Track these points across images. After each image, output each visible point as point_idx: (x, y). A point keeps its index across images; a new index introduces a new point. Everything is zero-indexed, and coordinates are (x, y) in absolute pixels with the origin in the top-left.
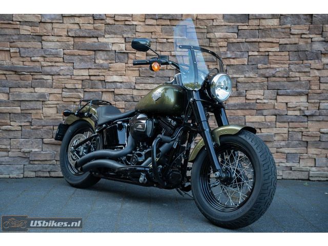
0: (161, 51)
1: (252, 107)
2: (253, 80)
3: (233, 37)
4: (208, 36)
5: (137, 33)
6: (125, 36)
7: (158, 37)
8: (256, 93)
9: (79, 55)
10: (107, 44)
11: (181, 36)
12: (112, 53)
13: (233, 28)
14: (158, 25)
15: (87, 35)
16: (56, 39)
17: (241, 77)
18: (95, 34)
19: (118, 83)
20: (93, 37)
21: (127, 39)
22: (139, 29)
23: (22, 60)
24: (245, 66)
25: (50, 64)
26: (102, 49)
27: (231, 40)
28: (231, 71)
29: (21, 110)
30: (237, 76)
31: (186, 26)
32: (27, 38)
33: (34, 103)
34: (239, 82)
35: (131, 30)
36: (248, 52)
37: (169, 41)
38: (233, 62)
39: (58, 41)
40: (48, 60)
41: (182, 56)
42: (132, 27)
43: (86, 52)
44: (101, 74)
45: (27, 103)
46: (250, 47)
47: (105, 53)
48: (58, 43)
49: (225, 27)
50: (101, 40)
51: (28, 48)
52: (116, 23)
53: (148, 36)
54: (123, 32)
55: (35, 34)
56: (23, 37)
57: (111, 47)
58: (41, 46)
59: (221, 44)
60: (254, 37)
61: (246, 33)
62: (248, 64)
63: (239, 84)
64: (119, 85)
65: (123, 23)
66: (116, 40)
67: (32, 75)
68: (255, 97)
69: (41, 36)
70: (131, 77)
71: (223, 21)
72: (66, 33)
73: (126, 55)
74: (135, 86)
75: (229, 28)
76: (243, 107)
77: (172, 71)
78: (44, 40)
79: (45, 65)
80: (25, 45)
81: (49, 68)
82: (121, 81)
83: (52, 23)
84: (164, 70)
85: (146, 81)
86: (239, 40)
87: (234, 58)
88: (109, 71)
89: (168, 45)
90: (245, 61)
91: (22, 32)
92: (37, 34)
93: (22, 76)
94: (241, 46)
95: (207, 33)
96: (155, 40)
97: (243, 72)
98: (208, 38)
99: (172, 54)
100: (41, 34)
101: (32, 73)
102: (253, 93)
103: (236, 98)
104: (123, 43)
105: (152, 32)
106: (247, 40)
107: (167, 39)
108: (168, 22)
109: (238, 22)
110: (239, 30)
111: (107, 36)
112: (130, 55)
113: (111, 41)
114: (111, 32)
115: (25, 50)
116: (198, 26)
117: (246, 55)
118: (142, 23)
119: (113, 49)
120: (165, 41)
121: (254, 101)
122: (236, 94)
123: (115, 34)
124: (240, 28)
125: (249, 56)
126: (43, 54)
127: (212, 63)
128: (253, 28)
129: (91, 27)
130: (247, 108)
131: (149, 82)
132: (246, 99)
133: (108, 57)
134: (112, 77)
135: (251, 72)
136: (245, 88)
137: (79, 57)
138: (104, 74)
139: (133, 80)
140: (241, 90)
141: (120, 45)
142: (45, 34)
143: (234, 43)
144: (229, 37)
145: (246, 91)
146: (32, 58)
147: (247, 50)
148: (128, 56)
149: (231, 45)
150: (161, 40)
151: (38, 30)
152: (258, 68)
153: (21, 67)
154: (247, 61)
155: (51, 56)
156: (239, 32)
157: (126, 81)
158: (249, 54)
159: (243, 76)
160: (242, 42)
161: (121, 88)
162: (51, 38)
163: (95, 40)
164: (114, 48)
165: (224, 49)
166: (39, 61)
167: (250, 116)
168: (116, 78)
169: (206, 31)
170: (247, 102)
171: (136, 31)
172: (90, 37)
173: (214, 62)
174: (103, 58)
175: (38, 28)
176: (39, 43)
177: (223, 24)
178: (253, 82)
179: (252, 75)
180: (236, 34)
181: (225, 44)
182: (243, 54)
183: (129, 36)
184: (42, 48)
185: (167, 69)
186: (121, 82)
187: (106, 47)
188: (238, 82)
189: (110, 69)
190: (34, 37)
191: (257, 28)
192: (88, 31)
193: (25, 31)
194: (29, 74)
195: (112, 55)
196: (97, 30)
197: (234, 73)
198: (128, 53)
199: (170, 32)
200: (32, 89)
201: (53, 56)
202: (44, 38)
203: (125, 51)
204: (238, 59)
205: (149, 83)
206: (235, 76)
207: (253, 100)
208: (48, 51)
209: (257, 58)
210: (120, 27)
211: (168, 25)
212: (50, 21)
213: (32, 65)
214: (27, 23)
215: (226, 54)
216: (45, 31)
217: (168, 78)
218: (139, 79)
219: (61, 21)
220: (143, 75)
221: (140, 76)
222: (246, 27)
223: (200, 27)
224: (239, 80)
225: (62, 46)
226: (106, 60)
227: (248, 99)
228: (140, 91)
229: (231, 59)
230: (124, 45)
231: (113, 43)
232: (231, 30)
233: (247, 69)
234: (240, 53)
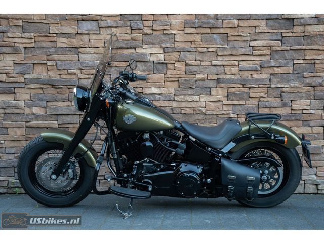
0: (201, 61)
1: (298, 118)
2: (299, 89)
3: (277, 45)
4: (251, 44)
5: (176, 42)
6: (163, 46)
7: (198, 46)
8: (303, 104)
9: (116, 66)
10: (145, 54)
11: (222, 45)
12: (150, 64)
13: (277, 35)
14: (198, 34)
15: (124, 46)
16: (92, 50)
17: (286, 87)
18: (133, 45)
19: (156, 95)
20: (131, 48)
21: (165, 49)
22: (178, 38)
23: (59, 73)
24: (290, 75)
25: (87, 76)
26: (140, 60)
27: (274, 48)
28: (275, 80)
29: (59, 124)
30: (282, 86)
31: (227, 34)
32: (64, 50)
33: (71, 116)
34: (284, 92)
35: (169, 39)
36: (293, 60)
37: (210, 50)
38: (277, 70)
39: (95, 53)
40: (85, 73)
41: (224, 66)
42: (170, 36)
43: (124, 63)
44: (138, 86)
45: (64, 117)
46: (295, 55)
47: (143, 63)
48: (94, 55)
49: (268, 34)
50: (139, 50)
51: (65, 61)
52: (154, 33)
53: (188, 46)
54: (162, 41)
55: (71, 46)
56: (60, 49)
57: (149, 58)
58: (77, 59)
59: (265, 52)
60: (299, 44)
61: (291, 40)
62: (293, 73)
63: (283, 94)
64: (158, 96)
65: (161, 32)
66: (154, 51)
67: (69, 88)
68: (301, 107)
69: (78, 48)
70: (170, 89)
71: (265, 28)
72: (103, 45)
73: (165, 66)
74: (174, 98)
75: (272, 36)
76: (288, 118)
77: (213, 81)
78: (81, 53)
79: (82, 77)
80: (62, 57)
81: (86, 80)
82: (160, 92)
83: (89, 34)
84: (204, 80)
85: (185, 92)
86: (284, 47)
87: (278, 67)
88: (147, 82)
89: (209, 54)
90: (290, 69)
91: (59, 45)
92: (74, 46)
93: (59, 90)
94: (286, 54)
95: (250, 41)
96: (194, 50)
97: (288, 81)
98: (251, 46)
99: (213, 64)
100: (78, 46)
101: (69, 87)
102: (298, 103)
103: (281, 108)
104: (161, 53)
105: (191, 42)
106: (292, 48)
107: (207, 48)
108: (208, 31)
109: (282, 29)
110: (283, 37)
111: (145, 46)
112: (170, 66)
113: (149, 51)
114: (149, 42)
115: (62, 63)
116: (240, 34)
117: (291, 63)
118: (181, 32)
119: (151, 60)
120: (205, 50)
121: (300, 112)
122: (280, 105)
123: (153, 44)
124: (284, 35)
125: (294, 64)
126: (80, 66)
127: (256, 73)
128: (298, 35)
129: (128, 37)
130: (293, 119)
131: (189, 93)
132: (292, 110)
133: (145, 68)
134: (150, 89)
135: (296, 81)
136: (290, 98)
137: (117, 69)
138: (142, 86)
139: (173, 91)
140: (286, 100)
141: (159, 55)
142: (82, 46)
143: (278, 51)
144: (273, 45)
145: (291, 101)
146: (69, 71)
147: (292, 58)
148: (167, 67)
149: (274, 52)
150: (200, 50)
151: (75, 42)
152: (304, 77)
153: (58, 80)
154: (292, 69)
155: (88, 68)
156: (283, 39)
157: (165, 93)
158: (295, 63)
159: (288, 86)
160: (286, 50)
161: (160, 99)
162: (88, 50)
163: (133, 50)
164: (152, 58)
165: (268, 58)
166: (75, 74)
167: (296, 128)
168: (155, 90)
169: (248, 39)
170: (293, 112)
171: (175, 41)
172: (127, 48)
173: (257, 71)
174: (141, 69)
175: (75, 40)
176: (76, 55)
177: (266, 31)
178: (298, 92)
179: (297, 84)
180: (280, 42)
181: (269, 52)
182: (288, 63)
183: (168, 45)
184: (79, 61)
185: (207, 79)
186: (160, 94)
187: (144, 58)
188: (282, 92)
189: (149, 81)
190: (71, 49)
191: (303, 34)
192: (125, 42)
193: (61, 44)
194: (66, 87)
195: (150, 66)
196: (135, 40)
197: (278, 82)
198: (167, 63)
199: (211, 41)
200: (69, 102)
201: (90, 68)
202: (80, 50)
203: (164, 62)
204: (282, 68)
205: (189, 95)
206: (279, 85)
207: (299, 110)
208: (85, 63)
209: (303, 67)
210: (158, 36)
211: (208, 34)
212: (86, 32)
213: (69, 77)
214: (63, 35)
215: (270, 62)
216: (82, 43)
217: (209, 89)
218: (178, 90)
219: (98, 33)
220: (182, 87)
221: (179, 88)
222: (290, 34)
223: (242, 35)
224: (284, 89)
225: (99, 58)
226: (144, 71)
227: (294, 110)
228: (180, 103)
229: (274, 68)
230: (162, 55)
231: (150, 54)
232: (275, 38)
233: (292, 78)
234: (285, 61)
